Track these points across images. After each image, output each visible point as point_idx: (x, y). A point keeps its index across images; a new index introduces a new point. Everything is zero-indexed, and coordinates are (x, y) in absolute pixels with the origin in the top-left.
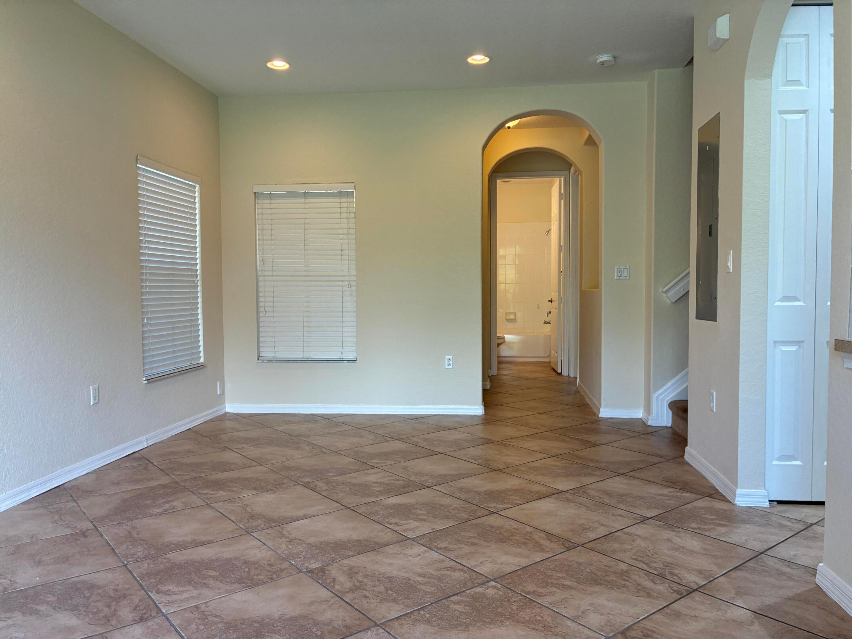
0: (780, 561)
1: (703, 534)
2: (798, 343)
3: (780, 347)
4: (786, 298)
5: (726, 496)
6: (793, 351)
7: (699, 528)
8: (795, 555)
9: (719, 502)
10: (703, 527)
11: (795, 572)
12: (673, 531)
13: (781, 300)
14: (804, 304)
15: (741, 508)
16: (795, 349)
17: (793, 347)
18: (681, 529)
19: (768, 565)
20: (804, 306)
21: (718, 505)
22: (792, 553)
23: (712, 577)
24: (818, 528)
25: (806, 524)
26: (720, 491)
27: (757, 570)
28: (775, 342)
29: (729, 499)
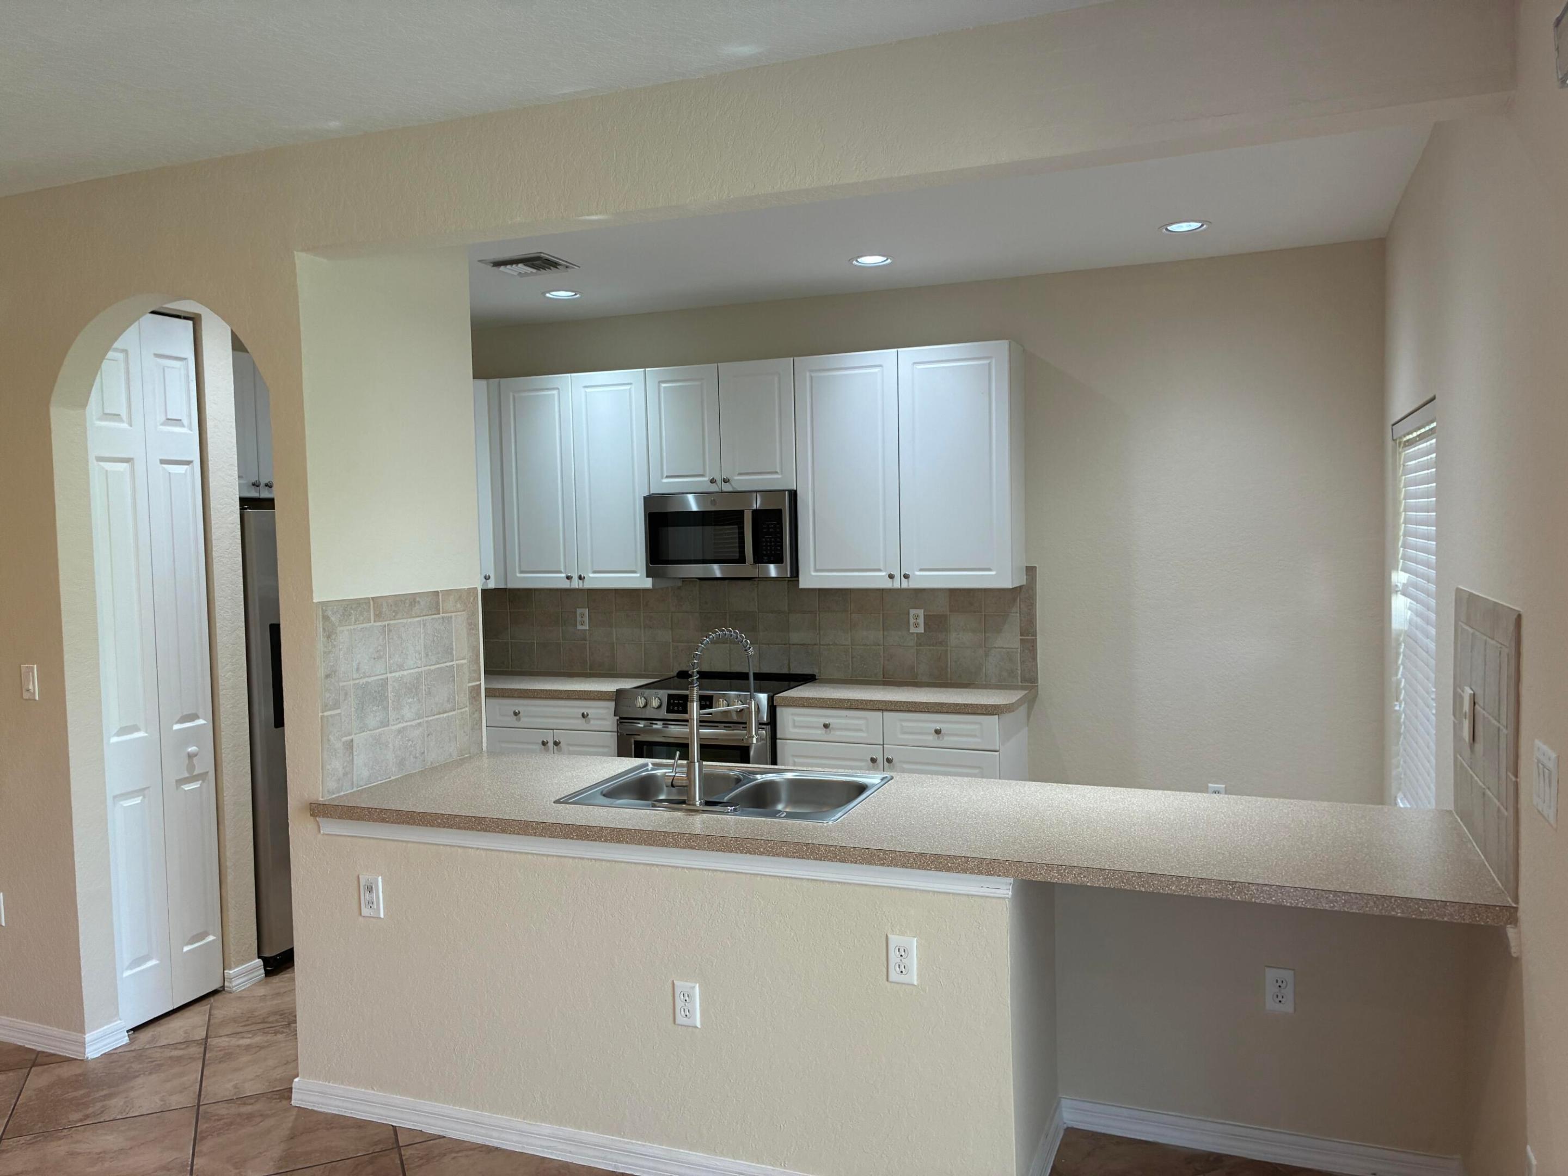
0: (228, 1103)
1: (102, 1120)
2: (141, 792)
3: (121, 803)
4: (124, 731)
5: (58, 1053)
6: (137, 804)
7: (87, 1117)
8: (235, 1087)
9: (59, 1067)
10: (90, 1110)
11: (257, 1107)
12: (60, 1139)
13: (118, 734)
14: (146, 735)
15: (99, 1061)
16: (139, 801)
17: (136, 799)
18: (65, 1131)
19: (223, 1115)
20: (146, 736)
21: (65, 1071)
22: (229, 1086)
23: (187, 1165)
24: (220, 1041)
25: (199, 1042)
26: (39, 1049)
27: (220, 1129)
28: (115, 797)
29: (65, 1054)
